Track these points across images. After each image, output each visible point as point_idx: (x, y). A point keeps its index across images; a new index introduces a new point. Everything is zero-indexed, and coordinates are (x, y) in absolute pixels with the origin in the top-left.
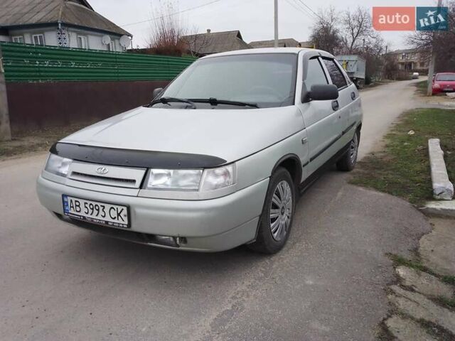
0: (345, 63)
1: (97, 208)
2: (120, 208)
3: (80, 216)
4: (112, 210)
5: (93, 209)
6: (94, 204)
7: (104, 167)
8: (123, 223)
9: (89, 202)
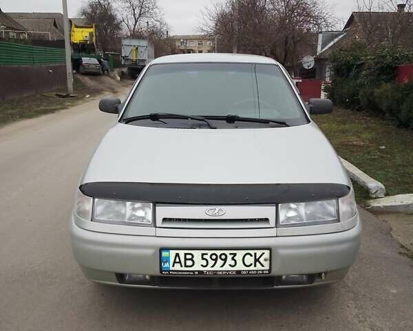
0: (135, 48)
1: (223, 257)
2: (259, 253)
3: (193, 271)
4: (248, 256)
5: (216, 260)
6: (219, 253)
7: (218, 208)
8: (263, 268)
9: (210, 252)
